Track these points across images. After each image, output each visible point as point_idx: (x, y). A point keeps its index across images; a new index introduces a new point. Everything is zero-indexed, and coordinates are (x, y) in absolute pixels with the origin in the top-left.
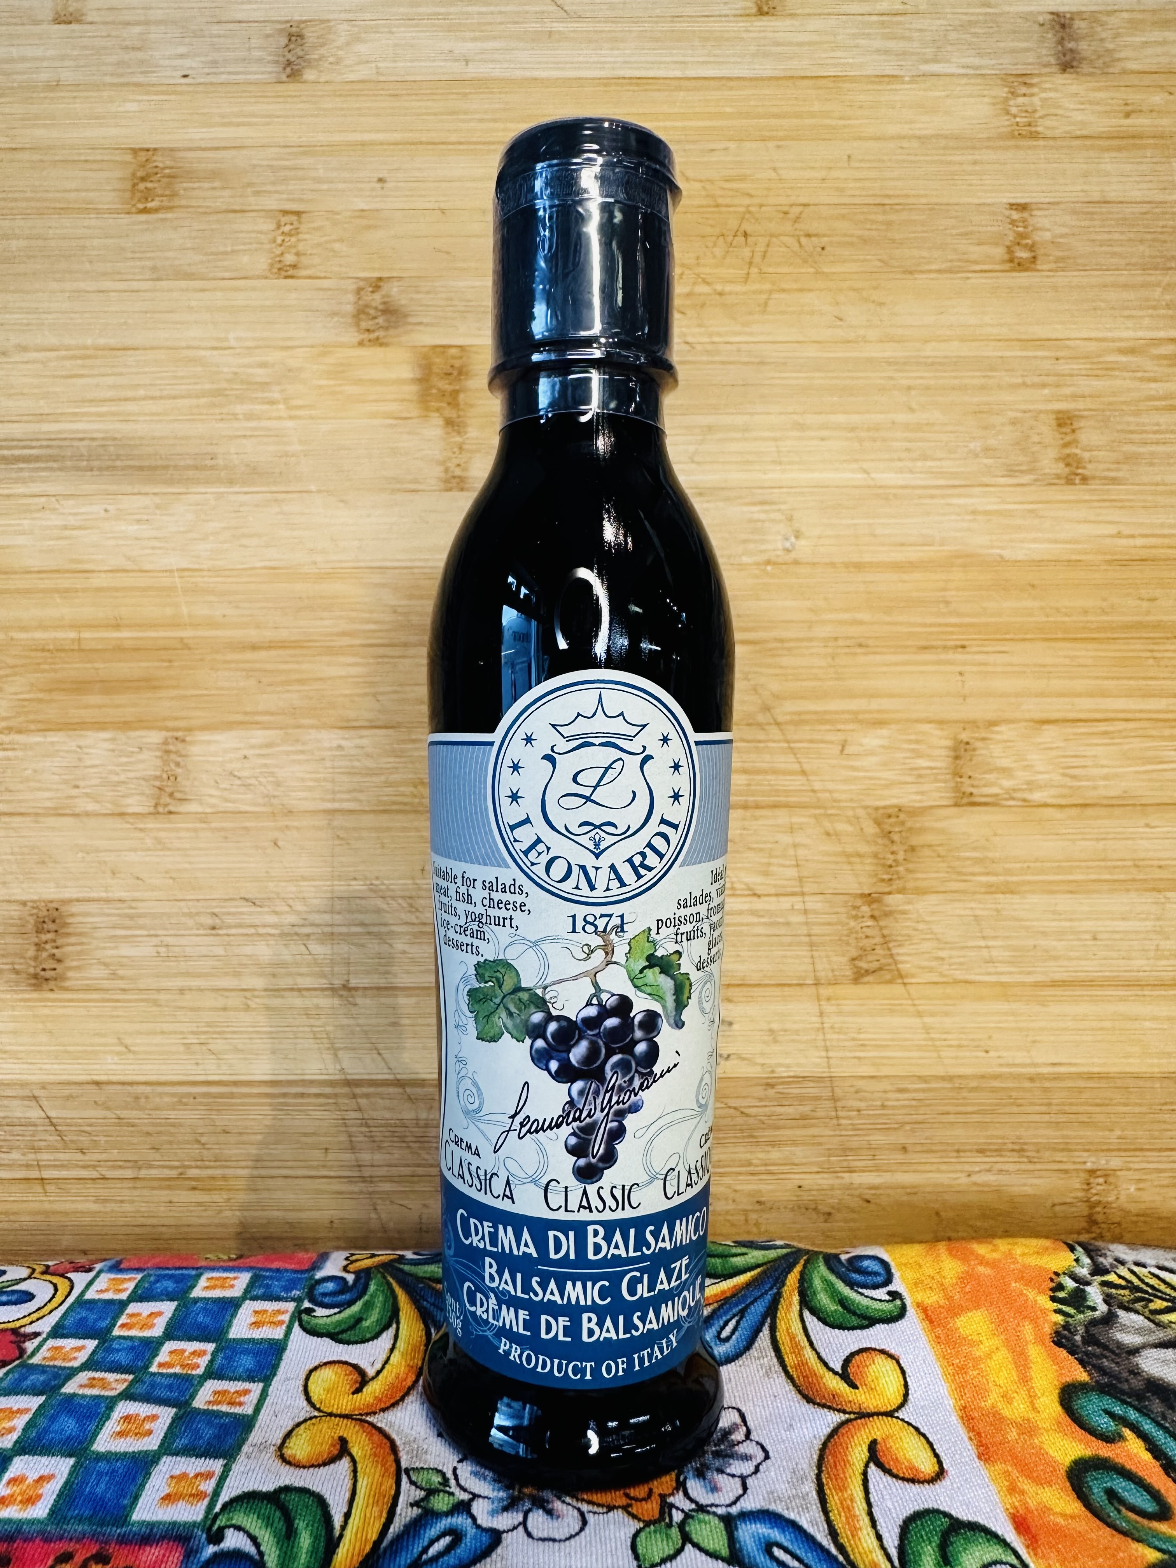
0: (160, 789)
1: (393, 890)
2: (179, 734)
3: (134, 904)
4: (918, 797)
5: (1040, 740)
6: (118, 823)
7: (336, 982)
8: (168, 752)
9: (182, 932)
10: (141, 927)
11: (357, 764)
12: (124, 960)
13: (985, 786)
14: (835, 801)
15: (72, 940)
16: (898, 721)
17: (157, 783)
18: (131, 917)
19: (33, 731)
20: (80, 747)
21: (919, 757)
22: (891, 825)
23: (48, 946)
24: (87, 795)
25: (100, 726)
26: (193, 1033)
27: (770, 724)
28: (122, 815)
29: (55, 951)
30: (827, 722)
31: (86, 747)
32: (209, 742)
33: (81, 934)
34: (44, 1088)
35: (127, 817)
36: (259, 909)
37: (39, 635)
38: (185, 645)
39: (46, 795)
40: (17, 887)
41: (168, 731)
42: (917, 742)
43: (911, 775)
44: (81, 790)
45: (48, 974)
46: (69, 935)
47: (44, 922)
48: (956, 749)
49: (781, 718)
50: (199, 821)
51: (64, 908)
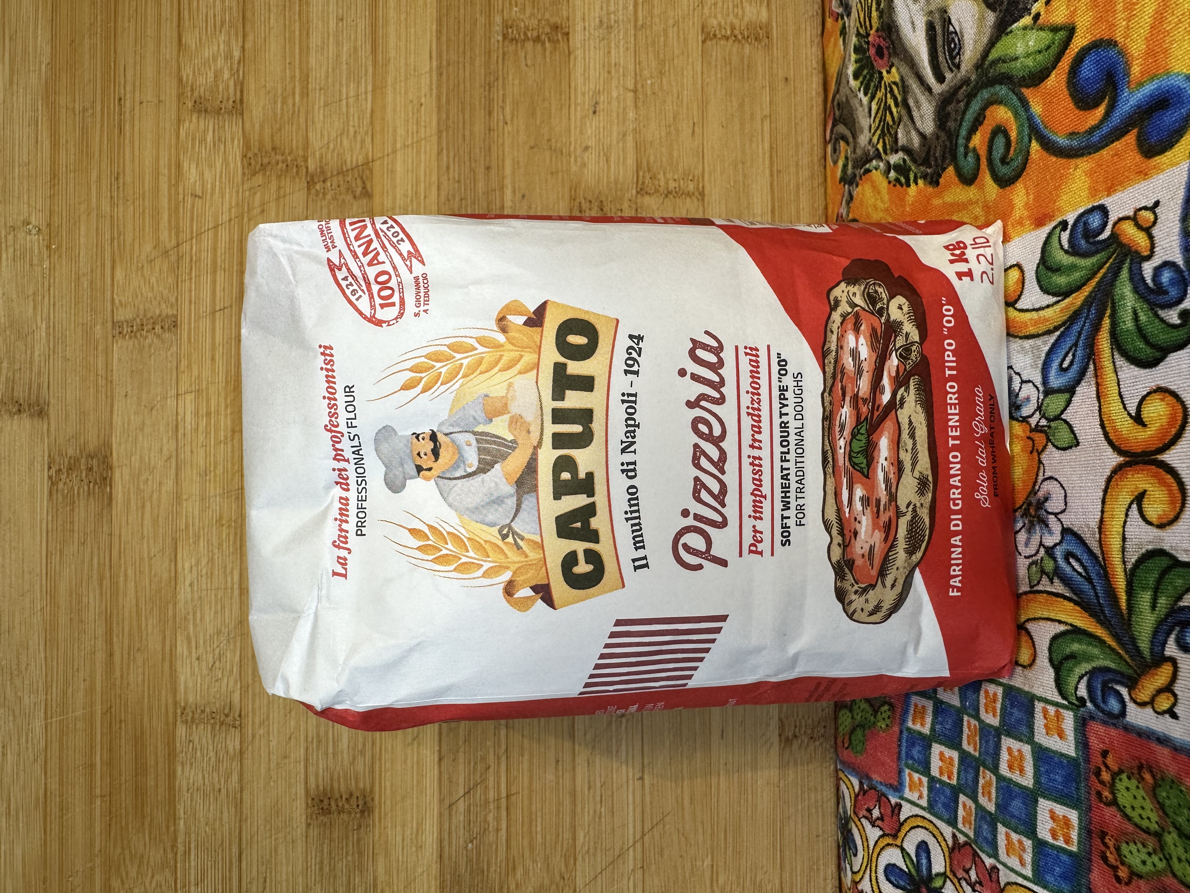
0: (222, 724)
2: (179, 711)
3: (310, 740)
4: (236, 142)
5: (194, 45)
6: (247, 757)
8: (193, 720)
10: (327, 733)
11: (204, 572)
12: (351, 745)
13: (226, 90)
14: (237, 204)
15: (336, 785)
16: (178, 154)
17: (218, 728)
18: (319, 742)
19: (175, 828)
20: (188, 790)
21: (205, 139)
22: (257, 162)
23: (340, 804)
24: (226, 781)
25: (172, 775)
27: (178, 252)
28: (241, 753)
29: (344, 798)
30: (177, 208)
31: (188, 784)
32: (186, 688)
33: (332, 779)
34: (444, 800)
35: (244, 749)
37: (98, 830)
38: (108, 711)
39: (225, 814)
40: (296, 831)
41: (176, 721)
42: (193, 139)
43: (219, 147)
44: (222, 786)
45: (361, 803)
46: (332, 787)
47: (322, 808)
48: (200, 111)
49: (174, 242)
50: (248, 692)
51: (312, 794)
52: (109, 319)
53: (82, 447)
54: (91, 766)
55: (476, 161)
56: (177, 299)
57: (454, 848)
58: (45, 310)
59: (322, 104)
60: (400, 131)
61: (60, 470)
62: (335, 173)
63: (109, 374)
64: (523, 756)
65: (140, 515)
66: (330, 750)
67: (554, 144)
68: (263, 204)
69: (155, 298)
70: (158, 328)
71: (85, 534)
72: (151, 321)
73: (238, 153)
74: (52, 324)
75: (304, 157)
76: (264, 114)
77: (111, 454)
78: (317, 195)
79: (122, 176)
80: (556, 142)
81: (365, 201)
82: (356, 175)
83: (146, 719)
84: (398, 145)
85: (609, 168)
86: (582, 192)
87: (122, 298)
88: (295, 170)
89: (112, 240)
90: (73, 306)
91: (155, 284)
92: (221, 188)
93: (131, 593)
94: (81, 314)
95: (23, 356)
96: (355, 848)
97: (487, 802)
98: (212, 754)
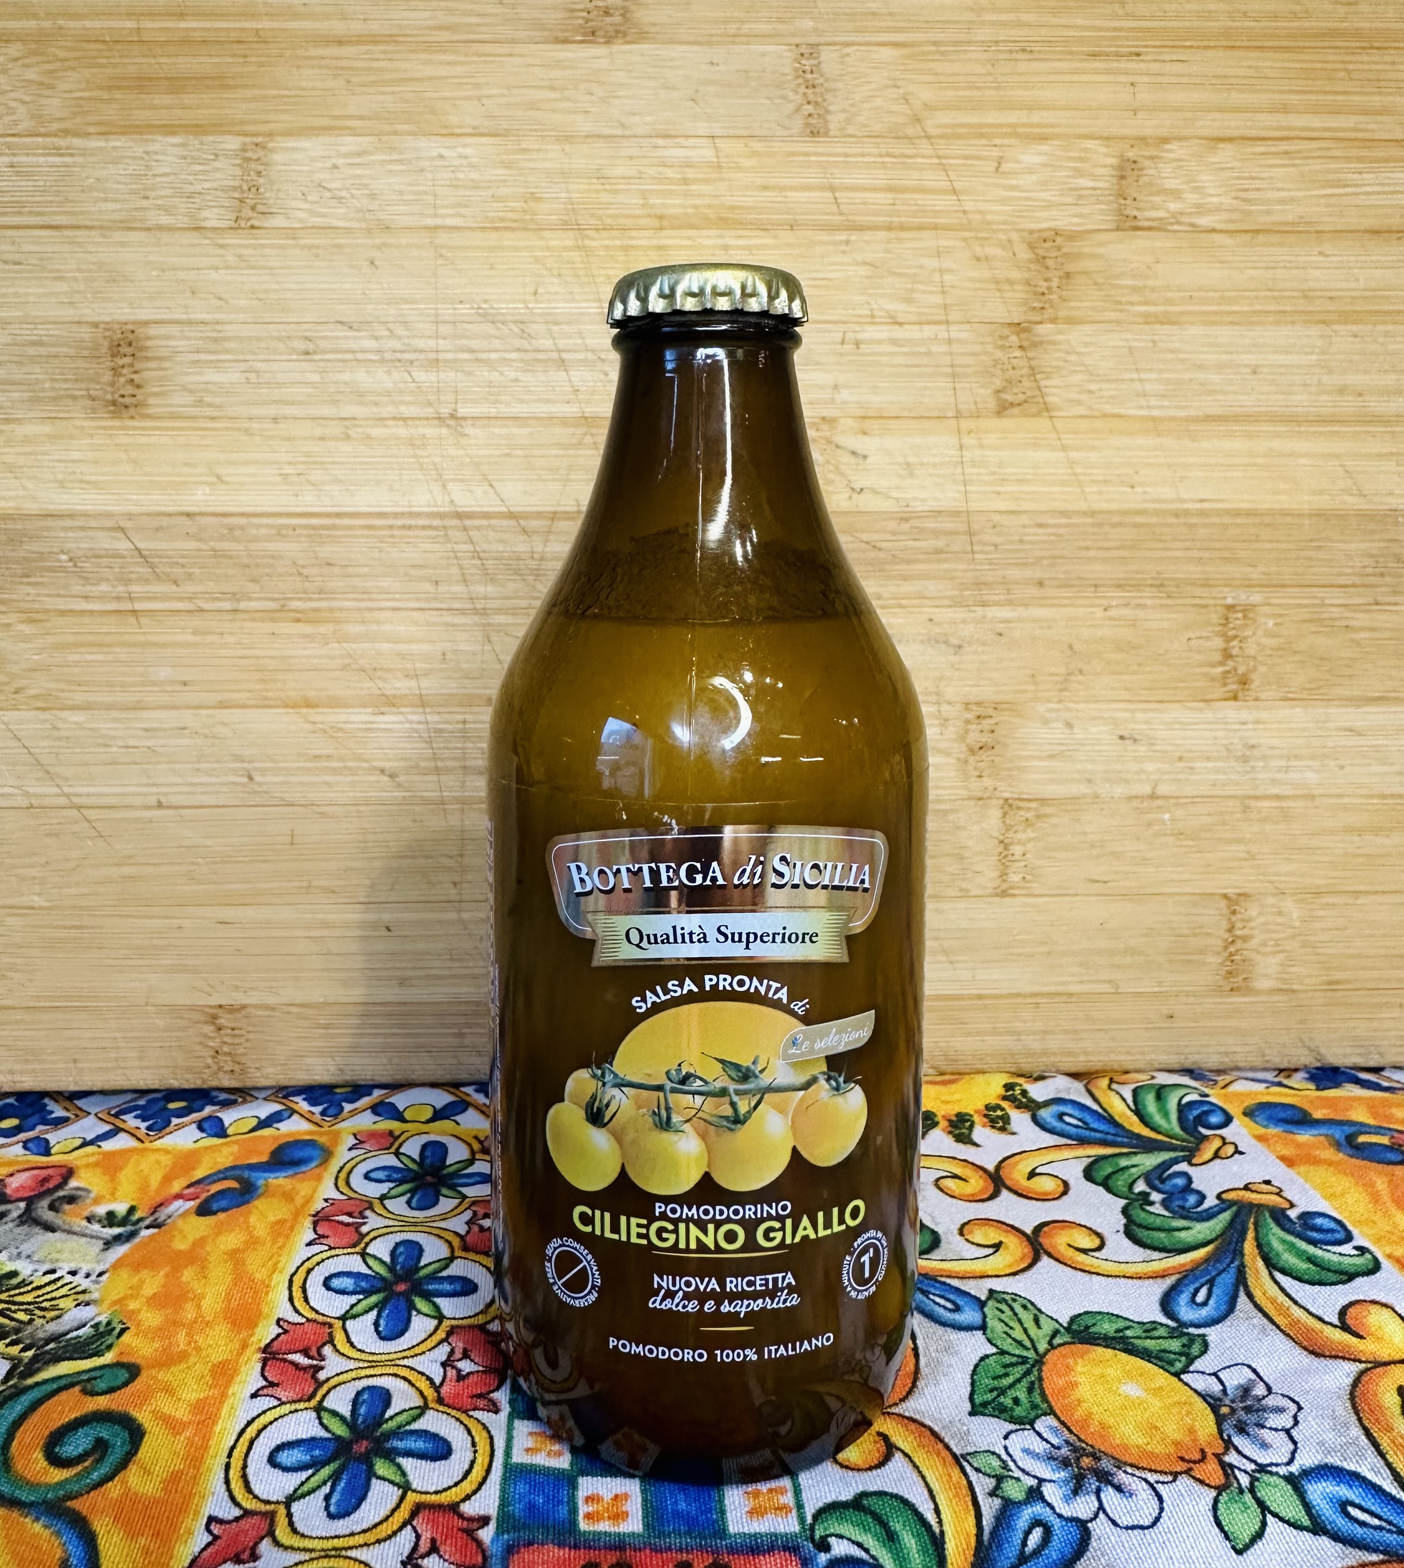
0: (240, 200)
1: (502, 314)
2: (259, 140)
3: (218, 327)
4: (1077, 220)
5: (1215, 160)
6: (194, 238)
7: (442, 410)
8: (245, 159)
9: (272, 357)
10: (228, 351)
11: (460, 175)
12: (210, 386)
13: (1153, 208)
14: (987, 223)
15: (153, 364)
16: (1059, 136)
17: (236, 195)
18: (215, 340)
20: (147, 153)
21: (1082, 176)
22: (1048, 250)
23: (125, 371)
24: (159, 207)
25: (169, 130)
26: (290, 463)
27: (919, 137)
28: (199, 229)
29: (134, 376)
30: (982, 136)
31: (155, 153)
32: (293, 149)
33: (160, 359)
34: (130, 519)
35: (205, 233)
36: (357, 334)
38: (259, 38)
39: (112, 206)
40: (87, 308)
41: (245, 135)
42: (1081, 159)
43: (1070, 196)
44: (151, 201)
45: (127, 401)
46: (148, 359)
47: (119, 345)
48: (1121, 168)
49: (932, 131)
50: (287, 238)
51: (140, 331)
52: (823, 39)
54: (183, 15)
55: (1051, 565)
56: (851, 136)
57: (61, 534)
59: (1132, 344)
60: (1093, 457)
62: (1033, 363)
63: (744, 40)
64: (194, 633)
65: (541, 83)
67: (1074, 678)
68: (988, 259)
69: (852, 105)
70: (810, 109)
72: (819, 100)
73: (1061, 223)
75: (1056, 318)
76: (1118, 260)
77: (629, 43)
78: (1001, 337)
79: (1027, 56)
80: (1079, 682)
81: (993, 405)
82: (1029, 393)
83: (248, 93)
84: (1073, 454)
85: (1040, 758)
86: (1006, 719)
87: (853, 57)
89: (935, 44)
91: (873, 105)
92: (1011, 199)
93: (430, 71)
96: (62, 392)
97: (127, 582)
98: (198, 187)
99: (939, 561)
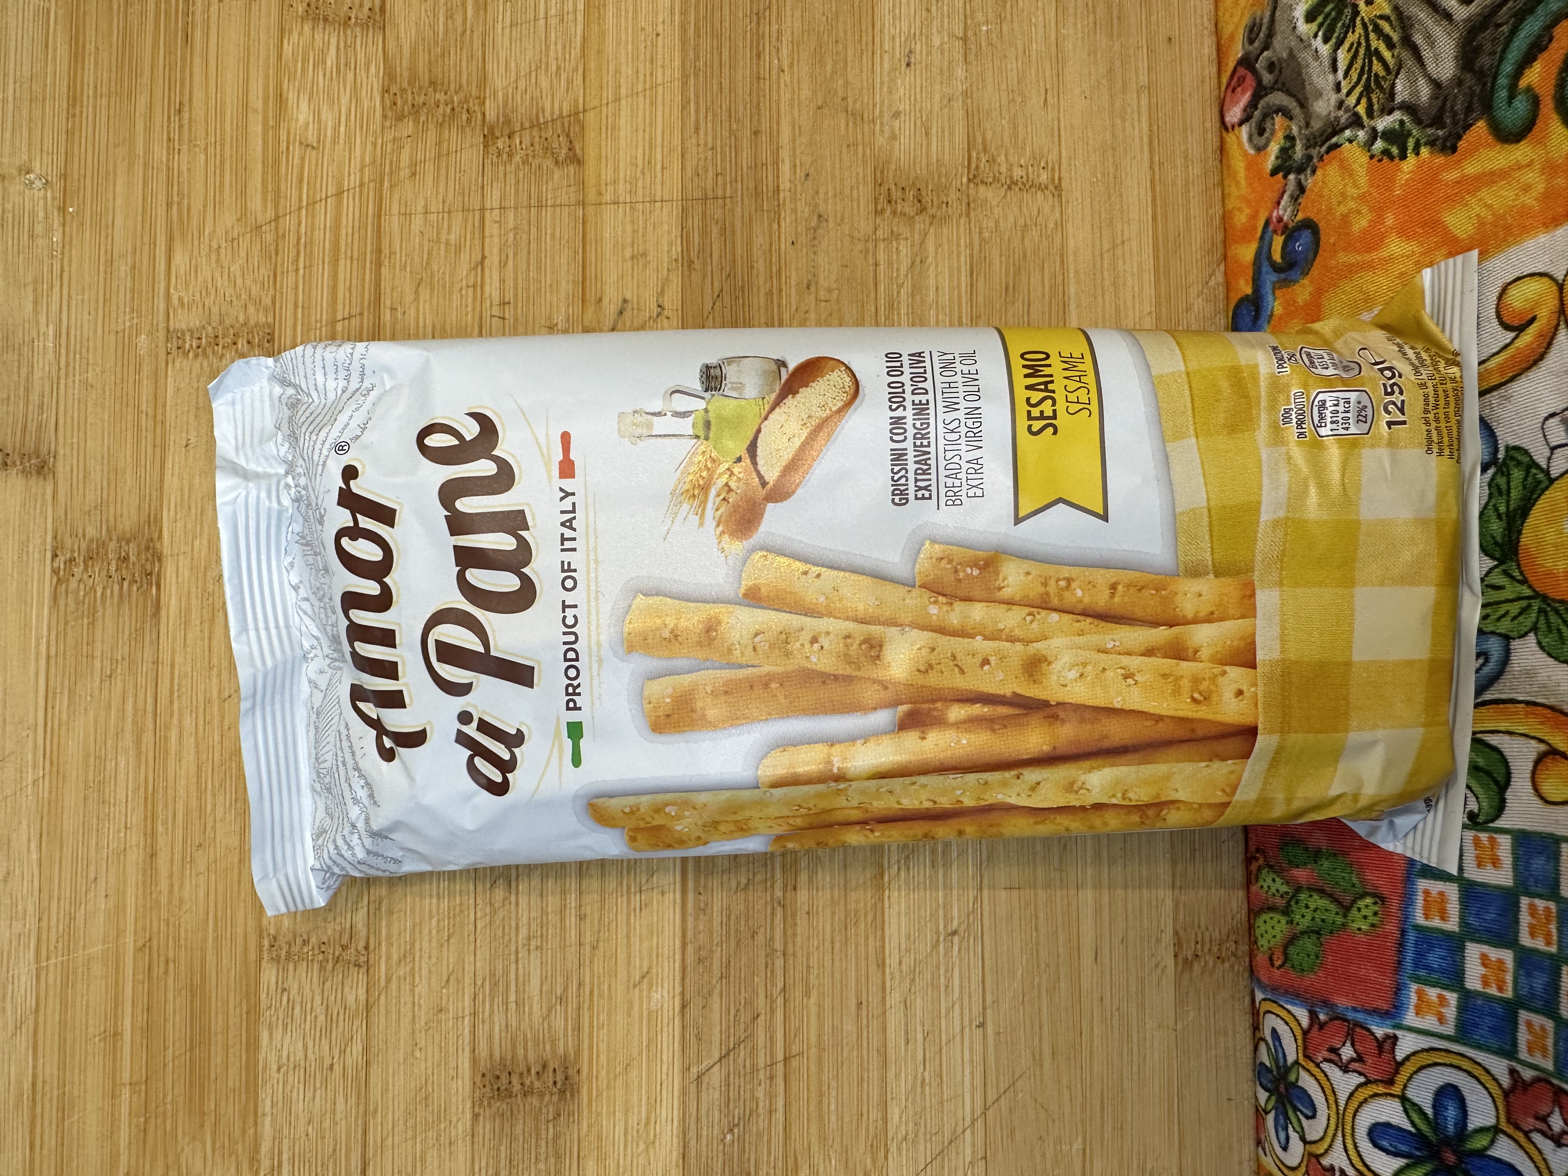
0: (336, 962)
2: (266, 943)
3: (479, 983)
4: (373, 69)
6: (379, 1010)
8: (289, 956)
9: (513, 921)
10: (506, 973)
12: (544, 990)
14: (374, 162)
15: (520, 1052)
16: (279, 80)
17: (330, 967)
18: (494, 985)
19: (256, 1133)
20: (279, 1070)
21: (323, 60)
22: (405, 102)
23: (528, 1082)
24: (342, 1053)
25: (252, 1045)
26: (629, 899)
27: (277, 228)
28: (368, 1006)
29: (533, 1071)
30: (276, 161)
31: (279, 1060)
33: (514, 1043)
34: (689, 1068)
35: (372, 1000)
37: (124, 1140)
38: (144, 947)
39: (340, 1106)
40: (456, 1127)
41: (261, 958)
42: (305, 60)
43: (345, 74)
44: (336, 1060)
45: (560, 1078)
46: (514, 1057)
47: (498, 1089)
48: (316, 19)
49: (270, 214)
51: (483, 1067)
52: (162, 325)
53: (112, 523)
54: (117, 1035)
55: (738, 121)
56: (274, 302)
57: (704, 1142)
58: (54, 307)
59: (508, 21)
60: (627, 71)
61: (72, 560)
62: (527, 125)
63: (159, 412)
64: (808, 996)
65: (206, 631)
66: (512, 998)
67: (851, 105)
68: (413, 164)
69: (239, 297)
70: (242, 344)
71: (114, 661)
72: (231, 331)
73: (375, 86)
74: (64, 331)
75: (479, 98)
76: (417, 32)
77: (160, 537)
78: (499, 155)
79: (186, 109)
80: (855, 101)
81: (572, 168)
82: (559, 132)
83: (210, 958)
84: (623, 91)
85: (929, 143)
86: (891, 174)
87: (183, 294)
88: (464, 117)
89: (169, 205)
90: (101, 304)
91: (238, 274)
92: (348, 134)
93: (189, 756)
94: (114, 315)
95: (16, 378)
96: (550, 1149)
97: (754, 1070)
98: (320, 1010)
99: (733, 232)
